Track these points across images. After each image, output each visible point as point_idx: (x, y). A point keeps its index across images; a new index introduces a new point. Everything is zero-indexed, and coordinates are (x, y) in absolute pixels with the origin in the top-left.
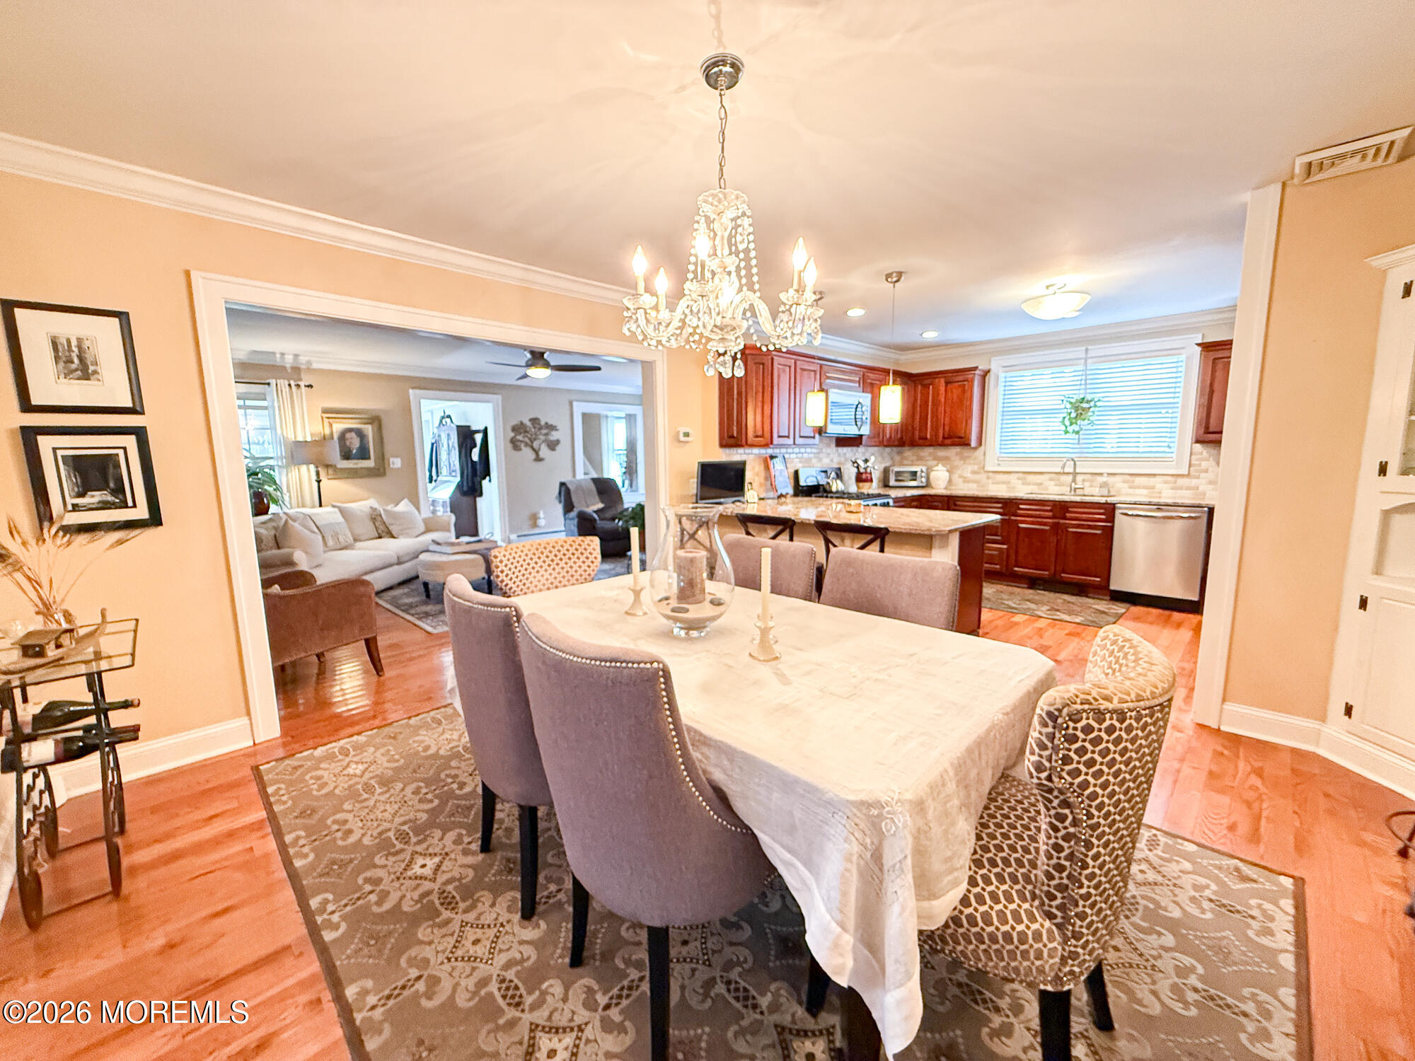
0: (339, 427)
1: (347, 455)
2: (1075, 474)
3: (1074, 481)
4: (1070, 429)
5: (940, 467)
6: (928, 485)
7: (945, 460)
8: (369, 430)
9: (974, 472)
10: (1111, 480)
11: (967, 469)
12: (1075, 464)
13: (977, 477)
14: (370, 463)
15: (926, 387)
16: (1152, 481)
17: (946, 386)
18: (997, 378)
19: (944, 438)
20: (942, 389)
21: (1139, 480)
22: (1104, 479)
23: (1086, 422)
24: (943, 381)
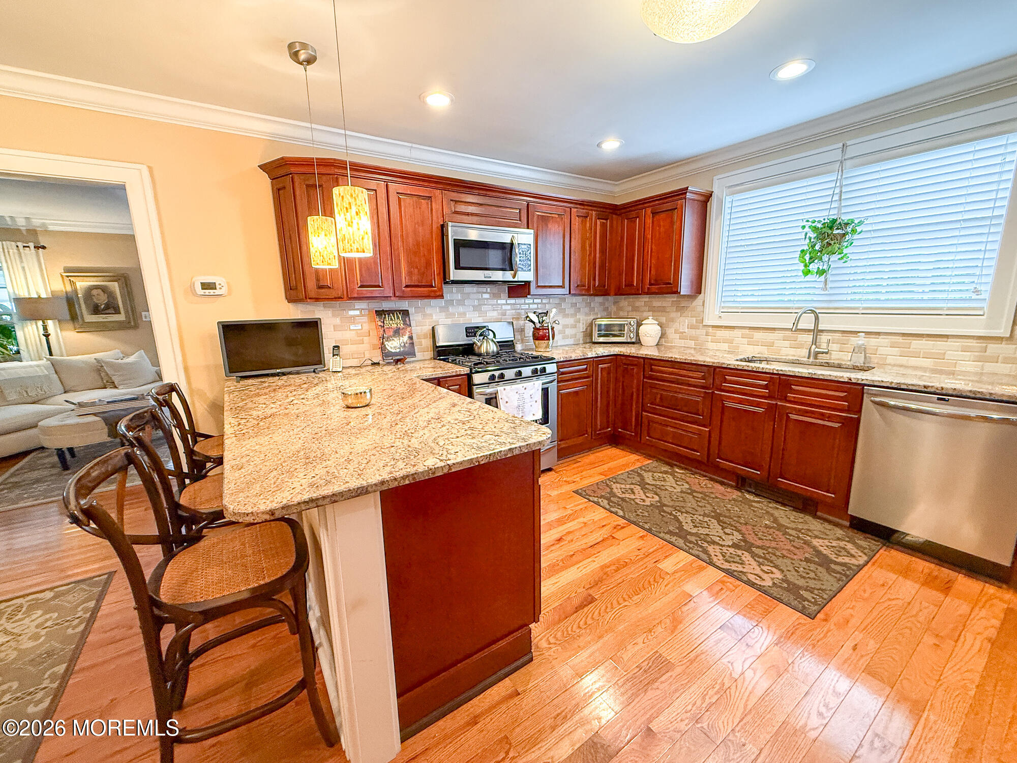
0: (82, 284)
1: (96, 310)
2: (816, 332)
3: (815, 342)
4: (813, 267)
5: (650, 320)
6: (638, 342)
7: (656, 311)
8: (115, 287)
9: (691, 327)
10: (873, 341)
11: (682, 323)
12: (817, 318)
13: (693, 332)
14: (121, 317)
15: (632, 220)
16: (941, 344)
17: (653, 217)
18: (721, 202)
19: (651, 284)
20: (649, 221)
21: (916, 344)
22: (861, 340)
23: (834, 258)
24: (649, 211)
